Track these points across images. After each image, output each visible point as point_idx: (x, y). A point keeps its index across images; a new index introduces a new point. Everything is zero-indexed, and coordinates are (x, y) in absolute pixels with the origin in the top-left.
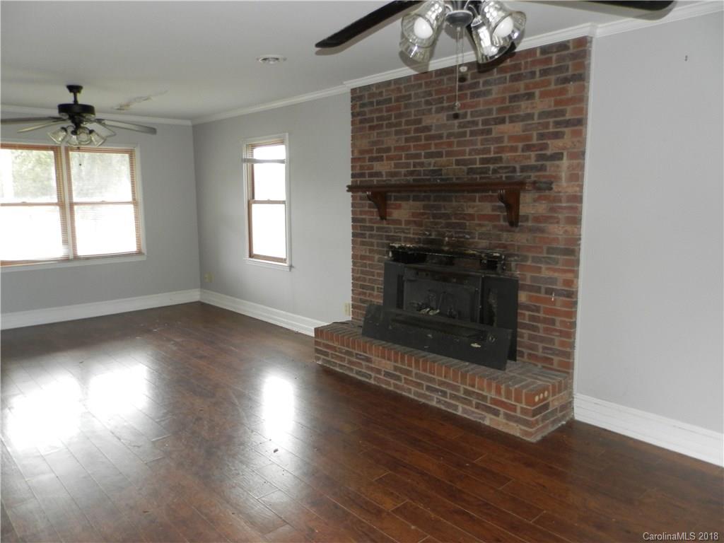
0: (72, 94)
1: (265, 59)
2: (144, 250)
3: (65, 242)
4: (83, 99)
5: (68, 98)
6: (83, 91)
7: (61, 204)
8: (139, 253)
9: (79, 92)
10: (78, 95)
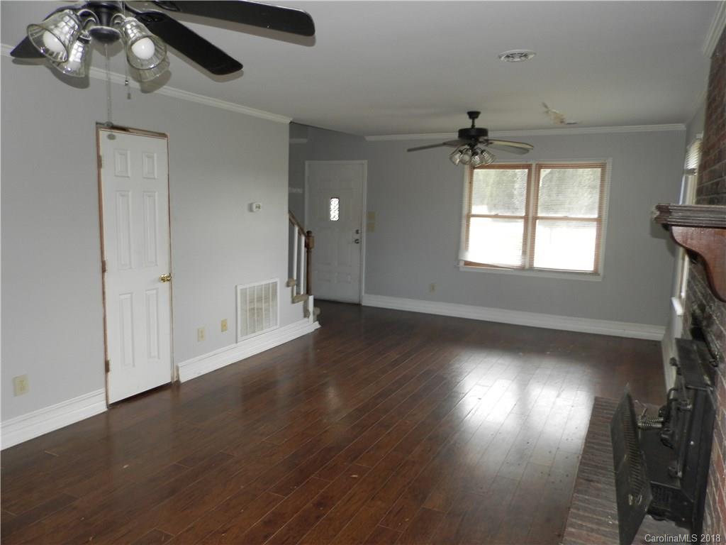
0: (471, 121)
1: (508, 56)
2: (601, 271)
3: (524, 252)
4: (479, 123)
5: (467, 123)
6: (480, 116)
7: (526, 218)
8: (595, 273)
9: (477, 117)
10: (476, 121)
